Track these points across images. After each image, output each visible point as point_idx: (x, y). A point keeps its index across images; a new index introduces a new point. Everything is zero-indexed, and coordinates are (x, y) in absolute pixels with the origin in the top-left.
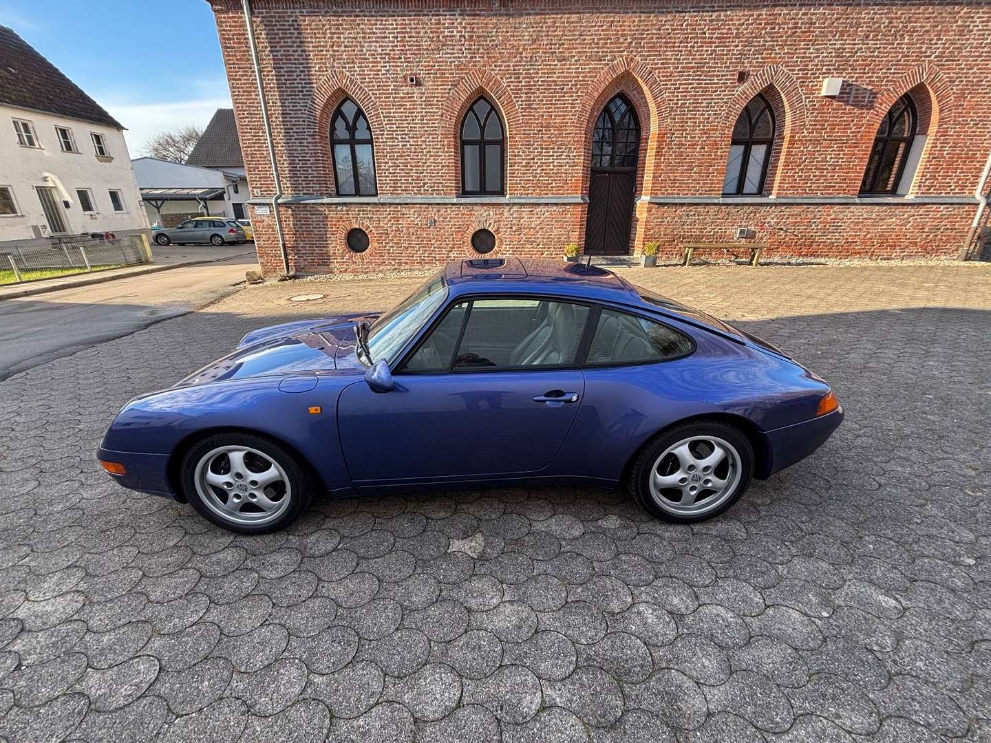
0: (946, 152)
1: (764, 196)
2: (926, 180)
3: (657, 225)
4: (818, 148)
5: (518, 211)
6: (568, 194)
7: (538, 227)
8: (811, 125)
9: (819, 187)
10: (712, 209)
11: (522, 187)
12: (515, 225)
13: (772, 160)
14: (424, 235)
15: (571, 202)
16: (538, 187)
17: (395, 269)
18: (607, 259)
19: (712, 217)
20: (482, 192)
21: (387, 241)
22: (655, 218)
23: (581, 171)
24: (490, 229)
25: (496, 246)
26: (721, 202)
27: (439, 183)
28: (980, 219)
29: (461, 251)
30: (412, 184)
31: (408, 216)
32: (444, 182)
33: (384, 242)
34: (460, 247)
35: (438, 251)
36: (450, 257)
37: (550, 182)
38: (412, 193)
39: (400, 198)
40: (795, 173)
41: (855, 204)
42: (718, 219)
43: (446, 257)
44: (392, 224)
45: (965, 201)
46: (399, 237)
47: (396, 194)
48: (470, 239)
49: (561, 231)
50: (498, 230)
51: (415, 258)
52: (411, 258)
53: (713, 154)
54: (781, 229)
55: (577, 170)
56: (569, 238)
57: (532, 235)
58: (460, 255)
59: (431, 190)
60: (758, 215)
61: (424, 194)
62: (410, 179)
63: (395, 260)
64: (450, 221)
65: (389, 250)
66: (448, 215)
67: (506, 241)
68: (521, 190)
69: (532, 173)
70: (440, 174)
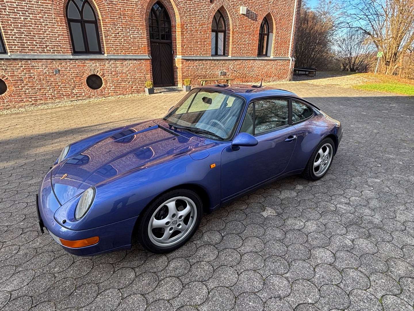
0: (279, 40)
1: (226, 56)
2: (275, 50)
3: (187, 70)
4: (242, 36)
5: (114, 63)
6: (141, 54)
7: (127, 72)
8: (239, 26)
9: (245, 52)
10: (209, 62)
11: (114, 49)
12: (113, 71)
13: (227, 40)
14: (52, 80)
15: (143, 58)
16: (124, 49)
17: (33, 104)
18: (167, 89)
19: (209, 66)
20: (87, 52)
21: (23, 85)
22: (185, 67)
23: (146, 42)
24: (98, 74)
25: (103, 85)
26: (212, 59)
27: (58, 46)
28: (291, 65)
29: (81, 88)
30: (37, 45)
31: (38, 67)
32: (62, 45)
33: (20, 86)
34: (80, 86)
35: (64, 89)
36: (74, 93)
37: (130, 47)
38: (38, 52)
39: (29, 55)
40: (236, 46)
41: (257, 60)
42: (212, 67)
43: (71, 93)
44: (25, 73)
45: (286, 59)
46: (32, 82)
47: (24, 52)
48: (85, 81)
49: (141, 74)
50: (103, 75)
51: (47, 96)
52: (44, 96)
53: (205, 36)
54: (235, 71)
55: (144, 40)
56: (146, 78)
57: (124, 77)
58: (80, 91)
59: (53, 50)
60: (226, 65)
61: (48, 53)
62: (34, 42)
63: (31, 98)
64: (70, 70)
65: (25, 91)
66: (68, 66)
67: (109, 81)
68: (113, 51)
69: (119, 42)
70: (58, 40)
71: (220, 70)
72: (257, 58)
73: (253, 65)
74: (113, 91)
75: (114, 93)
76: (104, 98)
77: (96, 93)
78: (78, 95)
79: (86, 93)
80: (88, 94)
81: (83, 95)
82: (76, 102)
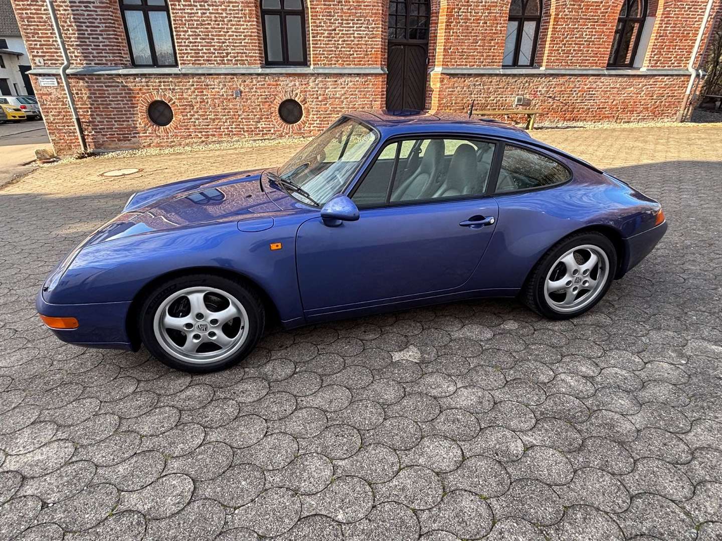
0: (668, 32)
1: (535, 68)
2: (655, 55)
3: (449, 95)
4: (577, 26)
5: (322, 82)
6: (369, 65)
7: (343, 97)
8: (570, 5)
9: (578, 60)
10: (495, 79)
11: (326, 57)
12: (320, 95)
13: (540, 35)
14: (231, 106)
15: (372, 72)
17: (203, 142)
19: (494, 87)
20: (286, 62)
21: (192, 113)
22: (446, 88)
23: (380, 43)
24: (296, 99)
25: (303, 117)
26: (502, 73)
27: (242, 53)
28: (692, 88)
29: (269, 121)
30: (214, 53)
31: (213, 87)
32: (248, 52)
33: (188, 114)
34: (268, 118)
35: (246, 122)
36: (259, 128)
37: (351, 53)
38: (215, 63)
39: (203, 68)
40: (559, 47)
41: (604, 75)
42: (500, 88)
43: (255, 128)
44: (197, 95)
45: (682, 73)
46: (204, 109)
47: (199, 64)
48: (277, 109)
49: (365, 101)
50: (304, 100)
51: (222, 130)
52: (218, 130)
53: (494, 28)
54: (550, 97)
55: (376, 41)
56: (372, 107)
57: (337, 105)
58: (268, 126)
59: (235, 60)
60: (531, 85)
61: (228, 64)
62: (212, 48)
63: (201, 132)
64: (256, 92)
65: (195, 122)
66: (254, 85)
67: (313, 111)
68: (324, 60)
69: (334, 44)
70: (243, 44)
71: (518, 95)
72: (606, 72)
73: (594, 86)
74: (317, 129)
75: (319, 130)
76: (302, 139)
77: (291, 129)
78: (265, 132)
79: (276, 129)
80: (279, 131)
81: (272, 131)
82: (260, 142)
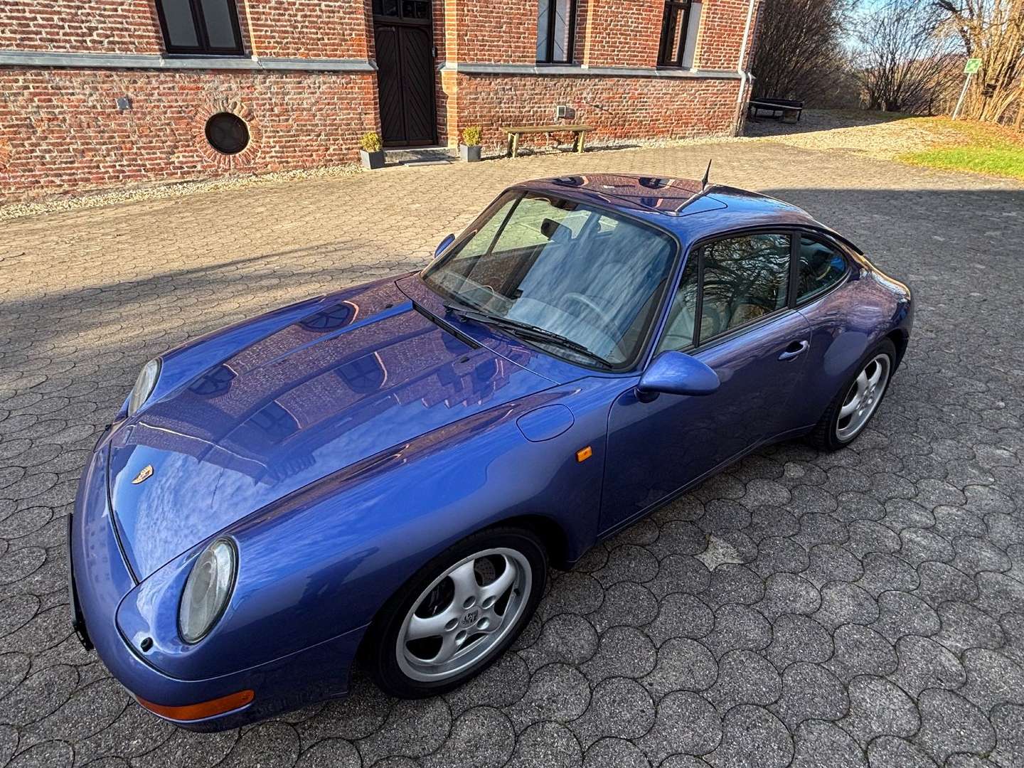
0: (716, 24)
1: (575, 66)
2: (705, 52)
3: (471, 104)
4: (620, 10)
5: (277, 83)
6: (350, 56)
7: (314, 108)
9: (625, 56)
10: (529, 81)
11: (277, 42)
12: (276, 105)
13: (578, 19)
14: (113, 126)
15: (356, 68)
16: (303, 44)
17: (66, 193)
18: (417, 153)
19: (530, 92)
20: (204, 48)
21: (34, 140)
22: (467, 94)
23: (363, 22)
24: (236, 112)
25: (250, 141)
26: (537, 72)
27: (121, 30)
28: (742, 94)
29: (191, 151)
30: (63, 27)
31: (71, 91)
32: (132, 27)
33: (26, 143)
34: (188, 146)
35: (148, 154)
36: (173, 163)
37: (320, 36)
38: (68, 45)
39: (43, 55)
40: (603, 38)
41: (655, 77)
42: (536, 94)
43: (166, 164)
44: (38, 107)
45: (731, 75)
46: (60, 131)
47: (30, 47)
48: (203, 130)
49: (349, 114)
50: (249, 114)
51: (103, 170)
52: (94, 171)
53: (522, 7)
54: (597, 106)
55: (357, 19)
56: (362, 124)
57: (306, 121)
58: (191, 159)
59: (110, 43)
60: (574, 89)
61: (95, 49)
62: (56, 17)
63: (61, 175)
64: (159, 100)
65: (43, 157)
66: (154, 89)
67: (266, 131)
68: (275, 48)
69: (290, 21)
70: (120, 12)
71: (559, 103)
72: (657, 73)
73: (645, 91)
74: (276, 160)
75: (282, 162)
76: (254, 178)
77: (232, 163)
78: (186, 169)
79: (205, 164)
80: (211, 167)
81: (199, 167)
82: (180, 187)
